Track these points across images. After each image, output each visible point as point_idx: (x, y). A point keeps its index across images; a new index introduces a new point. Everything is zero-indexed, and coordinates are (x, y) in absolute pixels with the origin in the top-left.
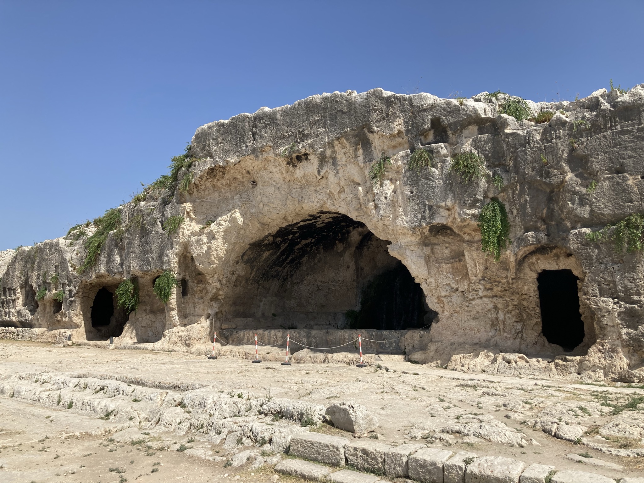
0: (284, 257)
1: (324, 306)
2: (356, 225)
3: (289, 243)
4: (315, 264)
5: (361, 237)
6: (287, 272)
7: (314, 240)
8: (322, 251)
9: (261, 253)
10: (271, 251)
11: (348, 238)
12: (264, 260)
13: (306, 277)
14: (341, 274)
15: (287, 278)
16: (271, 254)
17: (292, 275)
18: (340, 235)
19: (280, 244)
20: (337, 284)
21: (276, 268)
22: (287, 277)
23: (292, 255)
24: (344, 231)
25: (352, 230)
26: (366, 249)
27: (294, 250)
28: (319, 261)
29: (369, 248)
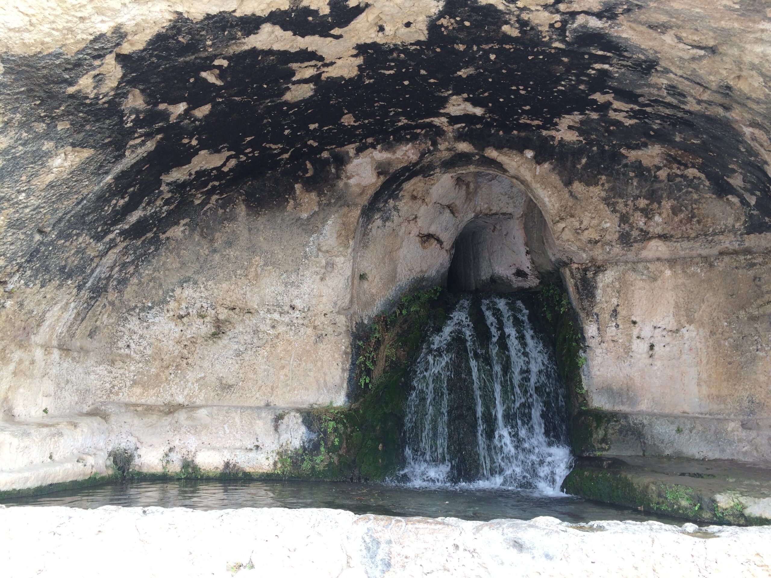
0: (121, 202)
1: (230, 386)
2: (370, 140)
3: (159, 144)
4: (215, 251)
5: (382, 178)
6: (112, 268)
7: (233, 163)
8: (241, 210)
9: (48, 145)
10: (87, 153)
11: (338, 177)
12: (51, 186)
13: (178, 291)
14: (305, 288)
15: (105, 289)
16: (82, 169)
17: (123, 282)
18: (309, 165)
19: (130, 133)
20: (286, 319)
21: (84, 239)
22: (107, 285)
23: (148, 204)
24: (325, 155)
25: (352, 153)
26: (379, 222)
27: (159, 183)
28: (229, 244)
29: (388, 219)
